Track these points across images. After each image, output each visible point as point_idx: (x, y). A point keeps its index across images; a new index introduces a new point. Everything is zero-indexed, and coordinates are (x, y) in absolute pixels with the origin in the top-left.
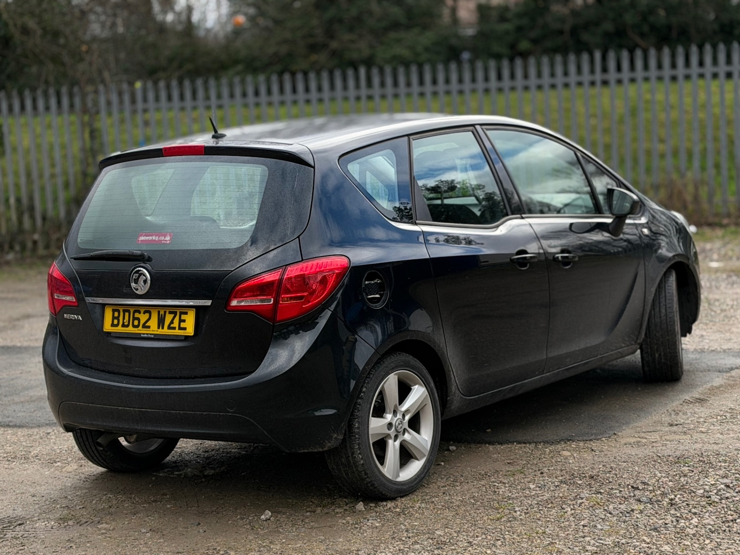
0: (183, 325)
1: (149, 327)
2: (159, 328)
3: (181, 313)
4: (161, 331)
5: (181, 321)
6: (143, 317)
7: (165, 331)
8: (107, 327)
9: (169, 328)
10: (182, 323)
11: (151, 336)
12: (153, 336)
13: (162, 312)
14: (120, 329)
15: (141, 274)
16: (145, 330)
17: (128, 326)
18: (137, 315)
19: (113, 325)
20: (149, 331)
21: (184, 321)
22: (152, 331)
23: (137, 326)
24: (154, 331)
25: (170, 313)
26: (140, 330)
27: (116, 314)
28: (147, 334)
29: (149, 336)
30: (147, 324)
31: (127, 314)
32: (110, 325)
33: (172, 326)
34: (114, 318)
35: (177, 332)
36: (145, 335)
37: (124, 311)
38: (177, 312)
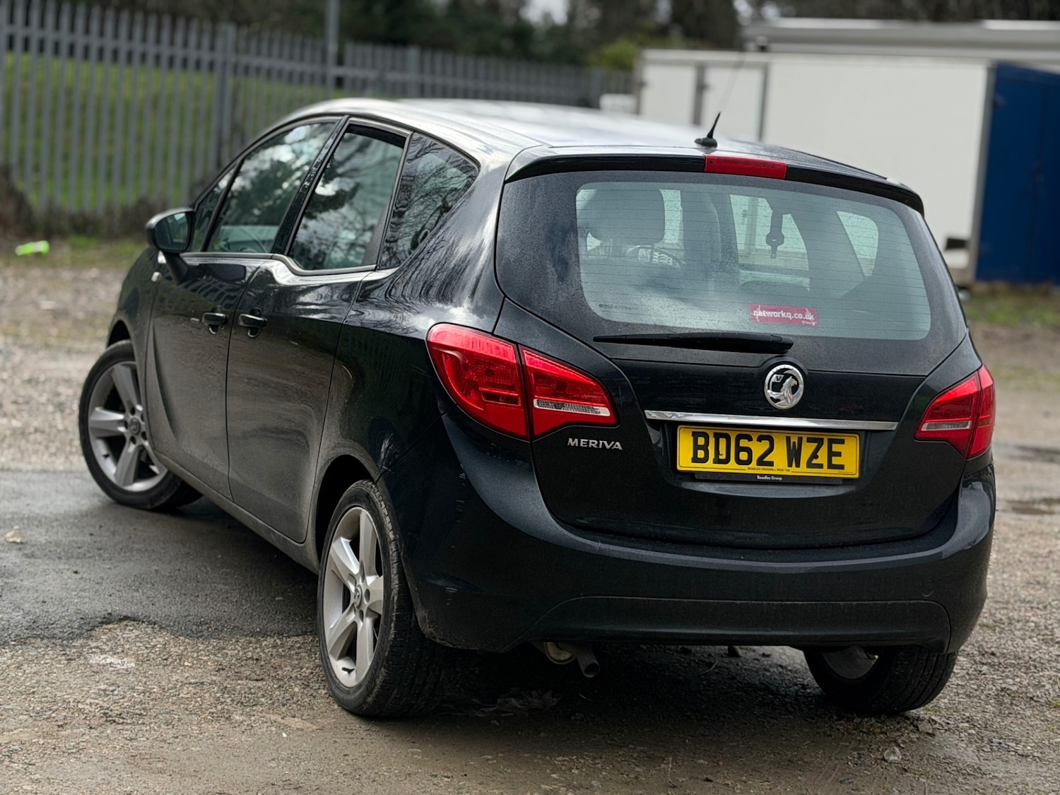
0: (835, 460)
1: (771, 464)
2: (790, 465)
3: (831, 442)
4: (794, 471)
5: (831, 454)
6: (758, 448)
7: (803, 470)
8: (685, 461)
9: (810, 465)
10: (833, 458)
11: (777, 479)
12: (780, 479)
13: (794, 439)
14: (710, 466)
15: (787, 376)
16: (764, 469)
17: (727, 461)
18: (743, 443)
19: (695, 459)
20: (772, 470)
21: (839, 454)
22: (778, 470)
23: (748, 462)
24: (783, 470)
25: (809, 440)
26: (753, 469)
27: (701, 441)
28: (769, 475)
29: (773, 478)
30: (767, 459)
31: (723, 442)
32: (690, 460)
33: (815, 461)
34: (696, 447)
35: (825, 472)
36: (766, 478)
37: (717, 437)
38: (823, 439)
